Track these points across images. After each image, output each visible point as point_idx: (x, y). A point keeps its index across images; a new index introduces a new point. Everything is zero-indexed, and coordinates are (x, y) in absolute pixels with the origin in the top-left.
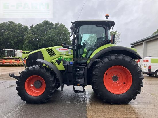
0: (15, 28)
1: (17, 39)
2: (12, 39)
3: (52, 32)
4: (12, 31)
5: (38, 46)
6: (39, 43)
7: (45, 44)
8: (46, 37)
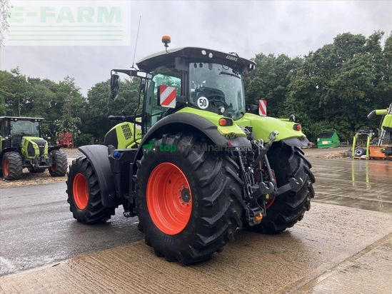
0: (269, 68)
1: (272, 93)
2: (262, 92)
3: (355, 62)
4: (261, 76)
5: (320, 103)
6: (322, 96)
7: (336, 97)
8: (339, 79)
